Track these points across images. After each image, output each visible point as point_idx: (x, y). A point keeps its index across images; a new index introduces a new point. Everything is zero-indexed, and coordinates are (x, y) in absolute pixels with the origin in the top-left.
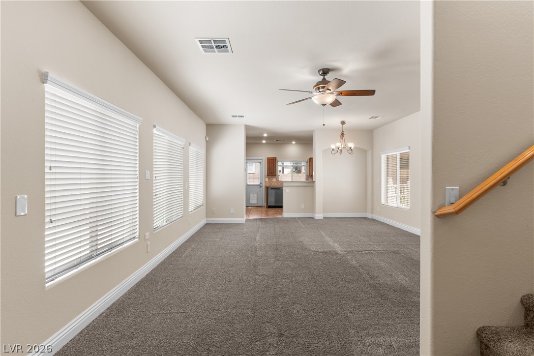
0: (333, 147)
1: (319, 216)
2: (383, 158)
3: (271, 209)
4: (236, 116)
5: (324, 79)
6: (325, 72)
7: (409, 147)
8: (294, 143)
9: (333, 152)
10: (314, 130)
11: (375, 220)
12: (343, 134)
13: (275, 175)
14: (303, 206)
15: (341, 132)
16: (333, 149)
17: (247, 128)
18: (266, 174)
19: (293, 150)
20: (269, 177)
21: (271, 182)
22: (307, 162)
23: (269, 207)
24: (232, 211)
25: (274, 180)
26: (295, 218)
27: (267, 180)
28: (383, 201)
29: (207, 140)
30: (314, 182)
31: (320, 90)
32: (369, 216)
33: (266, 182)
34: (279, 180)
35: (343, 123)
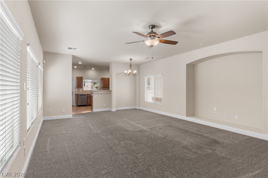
0: (126, 72)
1: (114, 110)
2: (146, 79)
3: (80, 107)
4: (71, 49)
5: (152, 31)
6: (153, 27)
7: (162, 74)
8: (93, 69)
9: (126, 75)
10: (110, 63)
11: (141, 110)
12: (131, 65)
13: (82, 87)
14: (104, 105)
15: (130, 65)
16: (126, 73)
17: (74, 57)
18: (76, 87)
19: (92, 73)
20: (78, 88)
21: (79, 91)
22: (100, 80)
23: (79, 106)
24: (64, 110)
25: (81, 90)
26: (101, 112)
27: (76, 90)
28: (145, 100)
29: (44, 62)
30: (111, 91)
31: (151, 37)
32: (138, 108)
33: (75, 91)
34: (84, 90)
35: (131, 60)
